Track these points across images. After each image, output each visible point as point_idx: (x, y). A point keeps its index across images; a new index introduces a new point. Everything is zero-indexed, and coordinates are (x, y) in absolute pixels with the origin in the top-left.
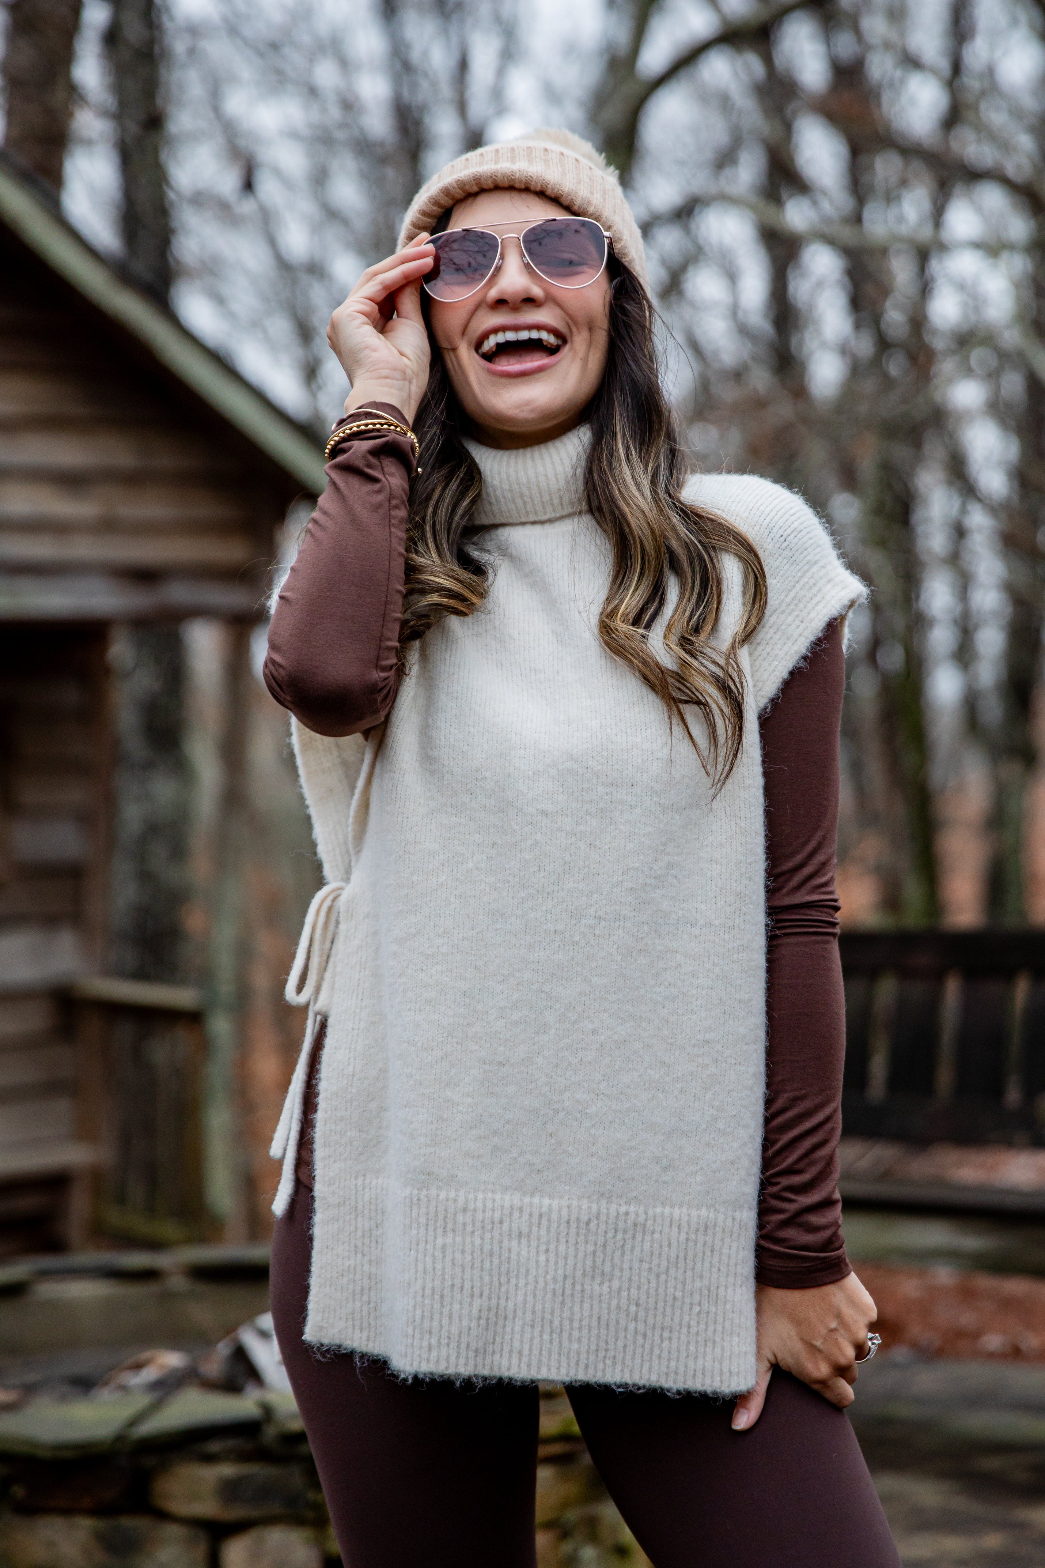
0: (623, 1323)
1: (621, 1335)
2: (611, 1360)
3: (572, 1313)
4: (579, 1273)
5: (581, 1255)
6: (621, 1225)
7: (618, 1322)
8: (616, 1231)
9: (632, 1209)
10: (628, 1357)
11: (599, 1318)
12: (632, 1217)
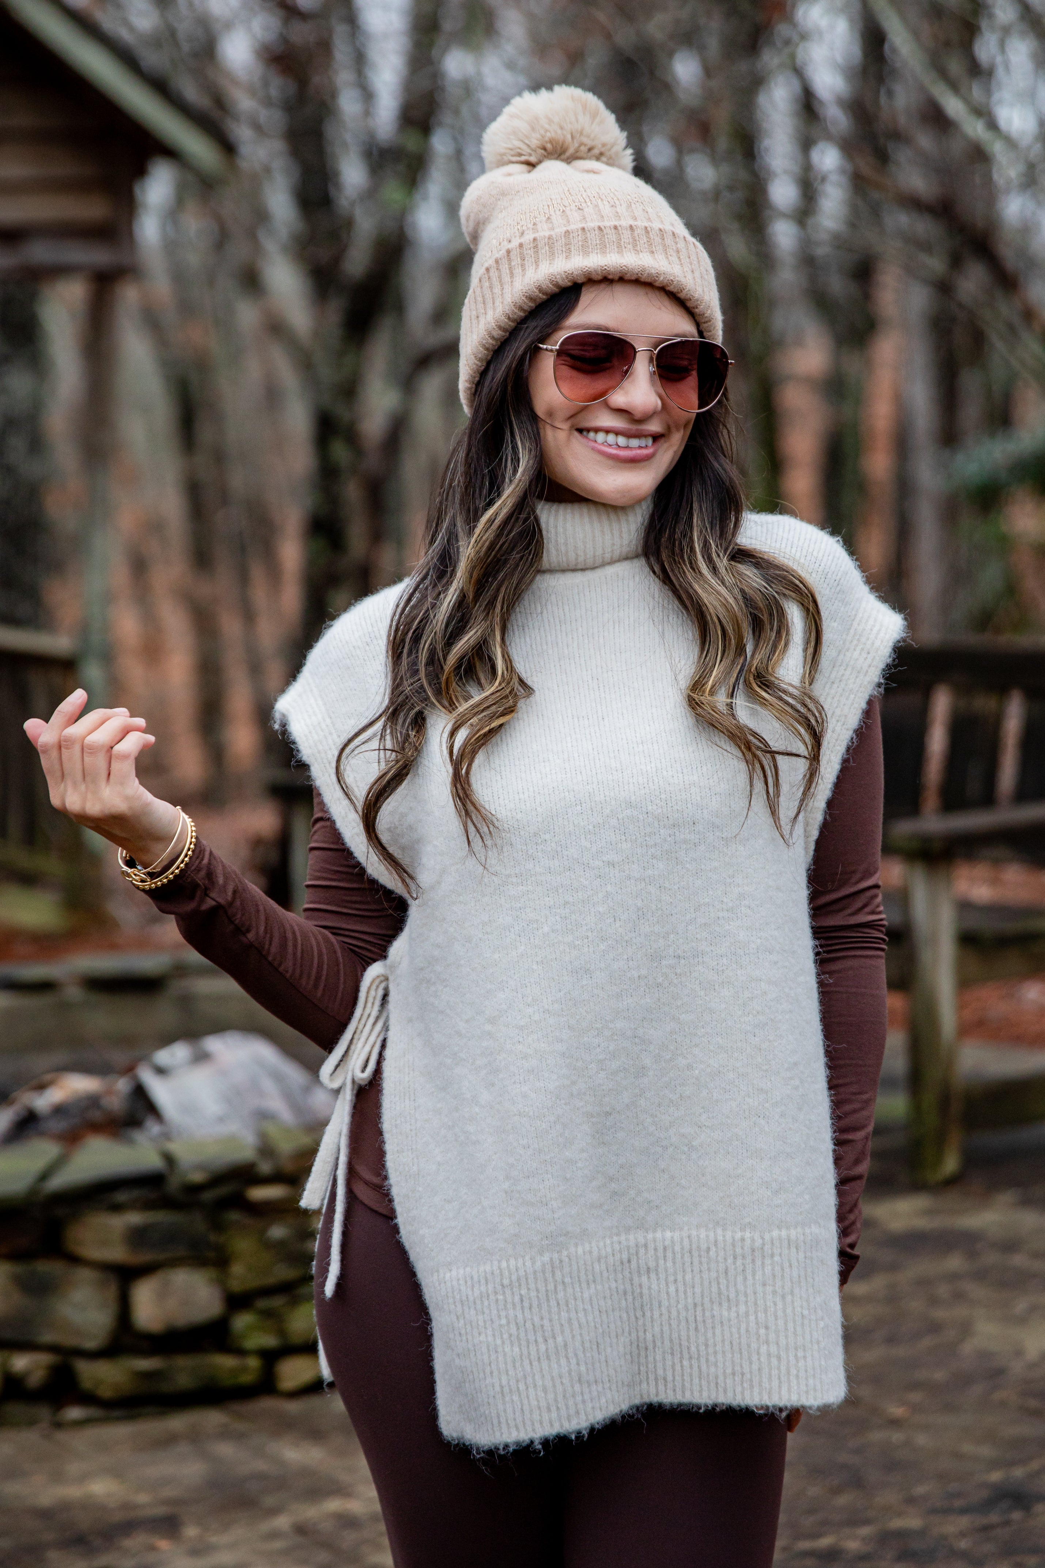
0: (754, 1346)
1: (755, 1358)
2: (748, 1383)
3: (707, 1340)
4: (706, 1300)
5: (706, 1283)
6: (739, 1250)
7: (749, 1346)
8: (735, 1258)
9: (748, 1235)
11: (731, 1343)
12: (748, 1242)
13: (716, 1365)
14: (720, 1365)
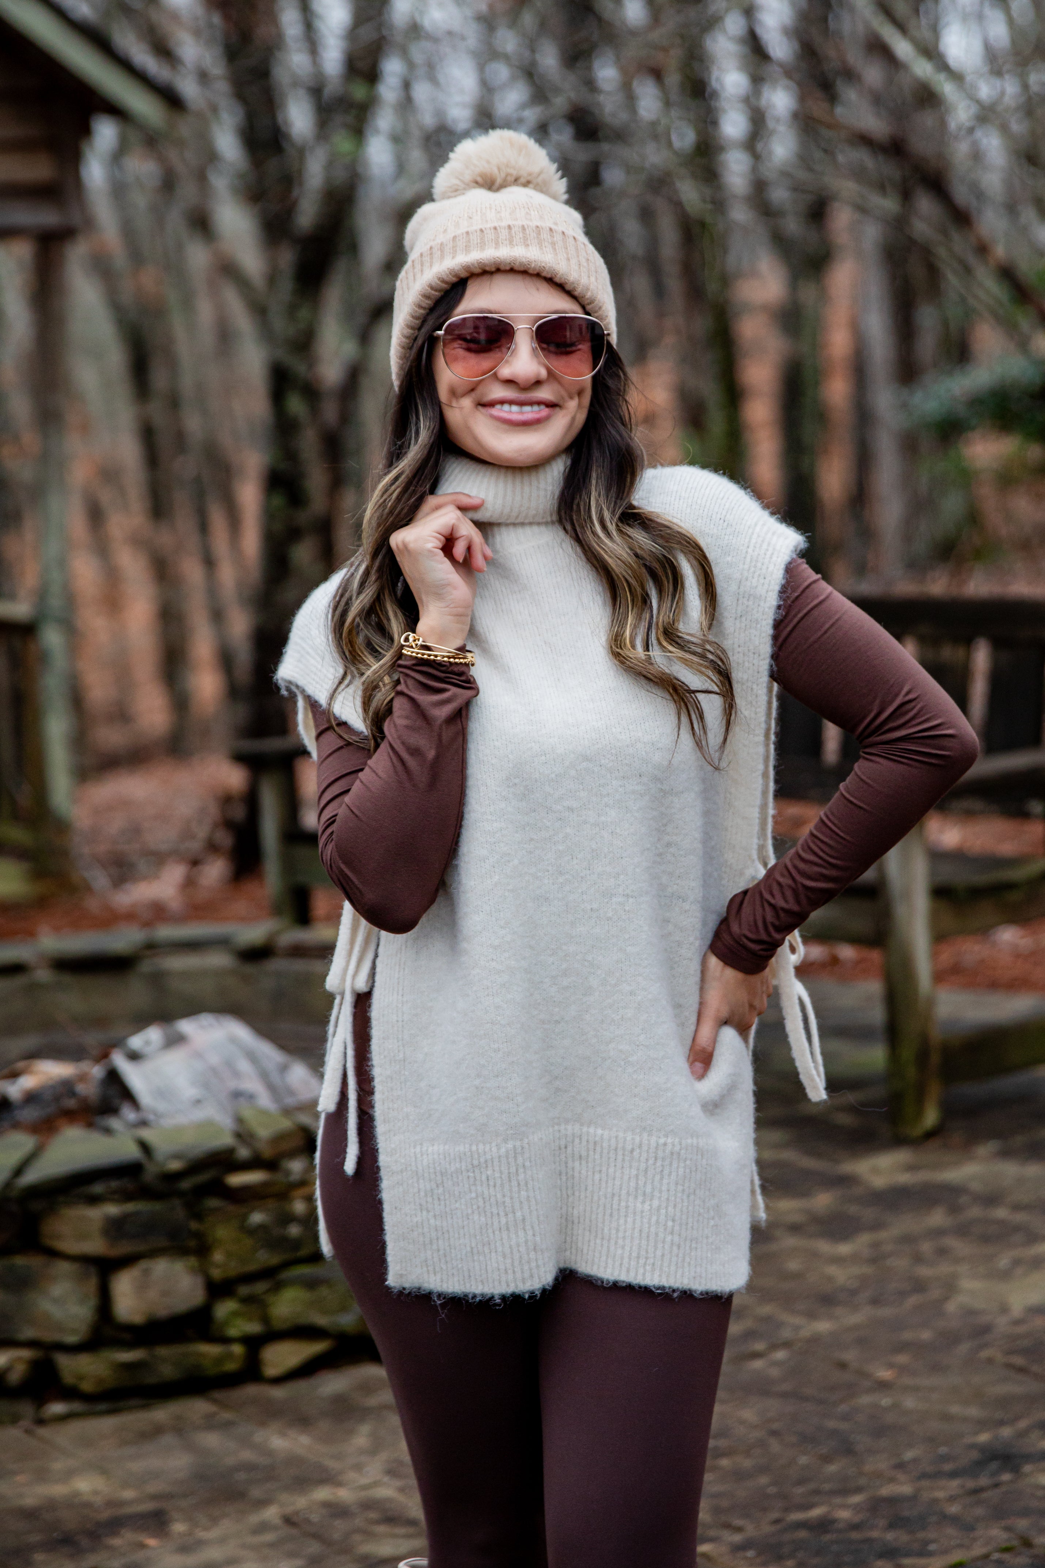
0: (661, 1235)
1: (660, 1245)
2: (651, 1266)
3: (618, 1225)
4: (624, 1192)
5: (626, 1177)
6: (660, 1154)
7: (657, 1234)
8: (656, 1159)
9: (669, 1140)
10: (666, 1264)
11: (640, 1231)
12: (669, 1148)
13: (623, 1247)
14: (627, 1249)
